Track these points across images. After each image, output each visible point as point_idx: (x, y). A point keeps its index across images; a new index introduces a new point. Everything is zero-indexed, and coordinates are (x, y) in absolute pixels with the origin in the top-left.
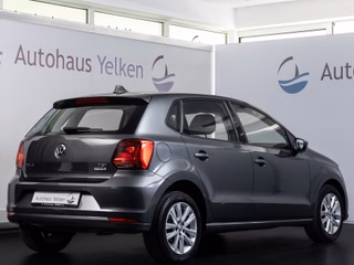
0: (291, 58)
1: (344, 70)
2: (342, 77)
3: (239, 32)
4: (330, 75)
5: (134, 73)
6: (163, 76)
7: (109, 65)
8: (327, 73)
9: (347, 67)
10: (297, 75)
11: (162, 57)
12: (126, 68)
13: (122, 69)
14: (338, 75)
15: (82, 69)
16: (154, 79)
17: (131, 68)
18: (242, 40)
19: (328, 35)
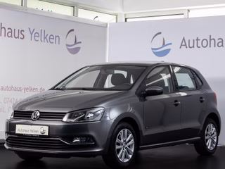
0: (160, 33)
1: (196, 42)
2: (193, 47)
3: (125, 15)
4: (186, 45)
5: (53, 41)
6: (73, 43)
7: (37, 35)
8: (184, 44)
9: (197, 40)
10: (164, 45)
11: (72, 30)
12: (48, 37)
13: (45, 38)
14: (191, 45)
15: (18, 37)
16: (67, 45)
17: (52, 37)
18: (128, 20)
19: (185, 18)
